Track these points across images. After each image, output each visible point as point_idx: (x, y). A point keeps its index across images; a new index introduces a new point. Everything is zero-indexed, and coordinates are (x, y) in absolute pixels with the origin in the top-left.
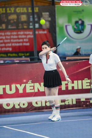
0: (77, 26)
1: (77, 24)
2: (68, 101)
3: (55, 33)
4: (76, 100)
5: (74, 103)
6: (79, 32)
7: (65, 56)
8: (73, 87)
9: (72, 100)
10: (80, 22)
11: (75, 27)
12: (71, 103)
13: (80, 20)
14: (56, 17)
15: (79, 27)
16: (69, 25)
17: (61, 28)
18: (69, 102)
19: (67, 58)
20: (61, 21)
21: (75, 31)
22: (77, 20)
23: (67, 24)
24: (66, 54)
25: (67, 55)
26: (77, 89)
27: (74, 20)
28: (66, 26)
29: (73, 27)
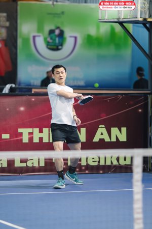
0: (51, 39)
1: (52, 35)
2: (32, 161)
3: (16, 47)
4: (45, 160)
5: (42, 164)
6: (55, 47)
7: (30, 87)
8: (41, 139)
9: (39, 160)
10: (57, 32)
11: (49, 39)
12: (36, 165)
13: (58, 28)
14: (19, 21)
15: (55, 40)
16: (39, 36)
17: (26, 40)
18: (33, 163)
19: (34, 91)
20: (26, 28)
21: (49, 47)
22: (53, 27)
23: (36, 34)
24: (32, 84)
25: (33, 86)
26: (48, 142)
27: (47, 28)
28: (34, 37)
29: (45, 39)
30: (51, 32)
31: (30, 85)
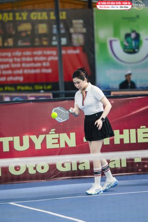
0: (128, 42)
1: (129, 39)
3: (93, 52)
4: (127, 160)
5: (124, 165)
6: (131, 51)
7: (109, 90)
8: (122, 140)
9: (121, 160)
10: (133, 35)
11: (125, 43)
12: (118, 166)
13: (134, 31)
14: (95, 27)
15: (131, 43)
16: (115, 40)
17: (103, 45)
18: (115, 164)
19: (112, 94)
20: (102, 33)
21: (126, 50)
22: (129, 31)
23: (112, 38)
24: (111, 87)
25: (113, 89)
26: (129, 142)
27: (123, 32)
28: (111, 42)
29: (122, 43)
30: (128, 36)
31: (109, 88)
